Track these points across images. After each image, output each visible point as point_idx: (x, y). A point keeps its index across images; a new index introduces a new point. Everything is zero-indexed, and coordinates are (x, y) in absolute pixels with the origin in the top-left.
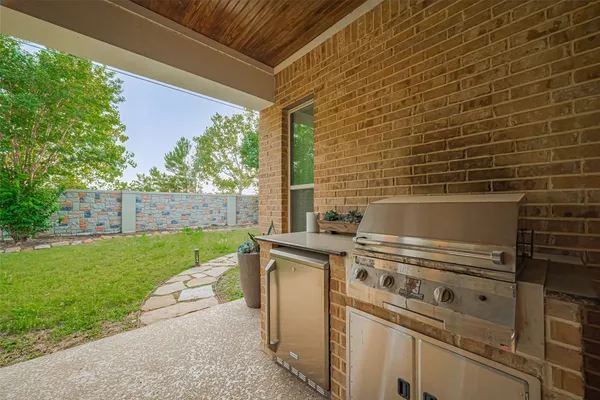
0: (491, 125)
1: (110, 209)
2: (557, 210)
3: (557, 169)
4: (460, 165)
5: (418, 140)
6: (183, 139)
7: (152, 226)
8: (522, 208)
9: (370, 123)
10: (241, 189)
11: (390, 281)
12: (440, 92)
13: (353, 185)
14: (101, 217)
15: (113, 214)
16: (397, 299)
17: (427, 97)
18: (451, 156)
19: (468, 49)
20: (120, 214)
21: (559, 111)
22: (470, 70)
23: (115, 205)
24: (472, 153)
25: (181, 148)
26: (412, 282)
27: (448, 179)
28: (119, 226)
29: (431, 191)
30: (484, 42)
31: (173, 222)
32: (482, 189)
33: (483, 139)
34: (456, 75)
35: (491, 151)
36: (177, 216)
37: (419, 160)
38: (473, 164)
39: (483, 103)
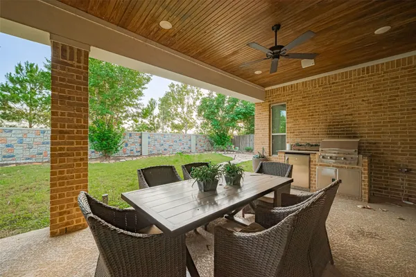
0: (352, 121)
1: (136, 142)
2: (368, 143)
3: (367, 133)
4: (343, 131)
5: (330, 123)
6: (152, 99)
7: (155, 152)
8: (359, 142)
9: (313, 115)
10: (186, 130)
11: (331, 158)
12: (338, 110)
13: (304, 135)
14: (132, 146)
15: (138, 145)
16: (334, 161)
17: (333, 110)
18: (341, 128)
19: (346, 100)
20: (141, 145)
21: (369, 120)
22: (347, 106)
23: (139, 140)
24: (347, 128)
25: (151, 105)
26: (336, 157)
27: (340, 134)
28: (141, 152)
29: (334, 137)
30: (350, 99)
31: (165, 150)
32: (350, 137)
33: (350, 124)
34: (342, 106)
35: (352, 127)
36: (166, 146)
37: (330, 128)
38: (347, 131)
39: (350, 115)
